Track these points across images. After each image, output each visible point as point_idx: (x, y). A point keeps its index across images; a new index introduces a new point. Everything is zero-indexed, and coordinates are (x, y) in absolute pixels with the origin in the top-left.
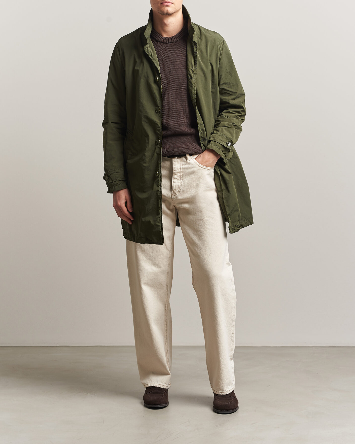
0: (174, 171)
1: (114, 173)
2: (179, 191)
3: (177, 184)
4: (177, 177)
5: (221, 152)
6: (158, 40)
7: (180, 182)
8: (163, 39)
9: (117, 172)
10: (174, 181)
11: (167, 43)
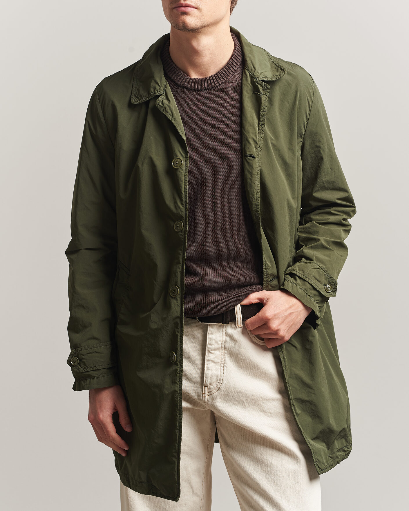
0: (209, 346)
1: (91, 353)
2: (219, 386)
3: (215, 372)
4: (214, 358)
5: (315, 303)
6: (181, 83)
7: (219, 368)
8: (191, 82)
9: (96, 352)
10: (208, 366)
11: (198, 90)
